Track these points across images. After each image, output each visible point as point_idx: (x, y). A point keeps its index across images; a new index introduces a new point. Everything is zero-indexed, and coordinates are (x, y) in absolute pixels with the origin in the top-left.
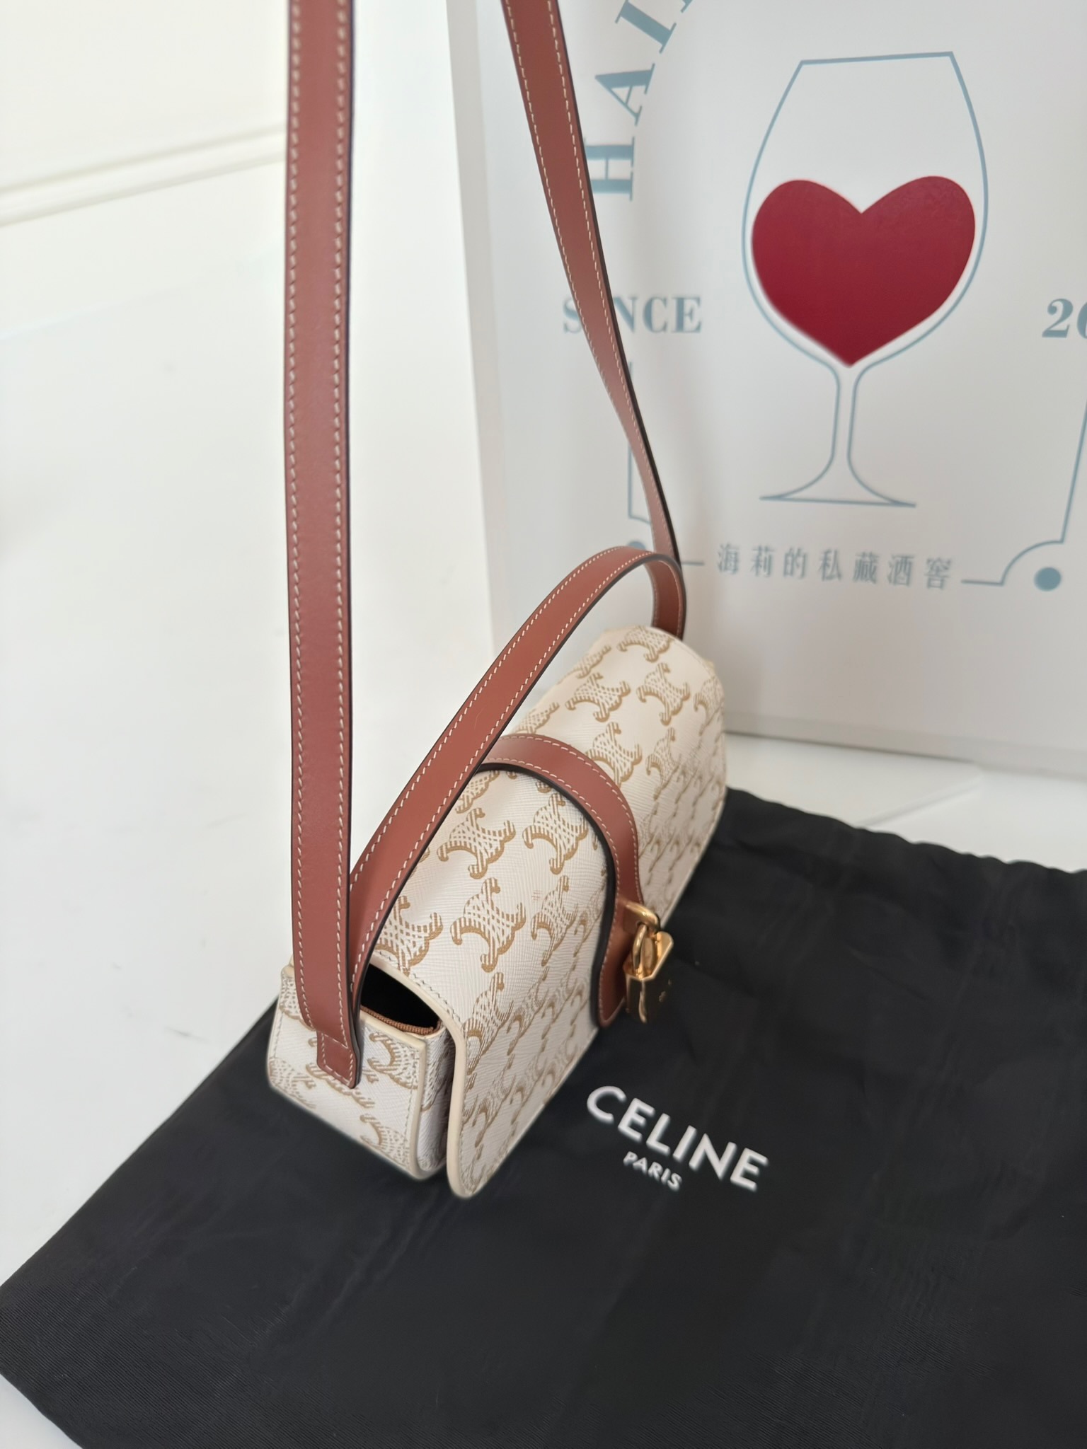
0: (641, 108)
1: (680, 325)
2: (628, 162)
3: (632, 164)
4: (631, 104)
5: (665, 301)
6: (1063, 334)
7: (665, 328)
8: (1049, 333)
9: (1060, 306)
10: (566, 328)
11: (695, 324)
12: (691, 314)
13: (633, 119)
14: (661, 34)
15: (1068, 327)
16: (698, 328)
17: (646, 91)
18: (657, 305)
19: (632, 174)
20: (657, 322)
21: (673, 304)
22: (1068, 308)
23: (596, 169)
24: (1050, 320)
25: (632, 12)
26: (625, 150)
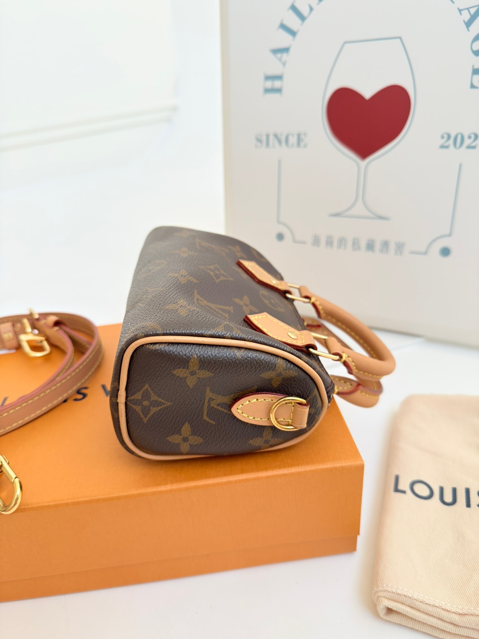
0: (286, 62)
1: (299, 145)
2: (281, 82)
3: (283, 82)
4: (282, 60)
5: (293, 136)
6: (447, 147)
7: (293, 146)
8: (441, 147)
9: (446, 136)
10: (256, 146)
11: (304, 144)
12: (303, 140)
13: (283, 66)
14: (293, 34)
15: (449, 144)
16: (305, 146)
17: (287, 55)
18: (290, 137)
19: (282, 86)
20: (290, 143)
21: (296, 137)
22: (449, 137)
23: (269, 84)
24: (442, 142)
25: (283, 27)
26: (279, 77)
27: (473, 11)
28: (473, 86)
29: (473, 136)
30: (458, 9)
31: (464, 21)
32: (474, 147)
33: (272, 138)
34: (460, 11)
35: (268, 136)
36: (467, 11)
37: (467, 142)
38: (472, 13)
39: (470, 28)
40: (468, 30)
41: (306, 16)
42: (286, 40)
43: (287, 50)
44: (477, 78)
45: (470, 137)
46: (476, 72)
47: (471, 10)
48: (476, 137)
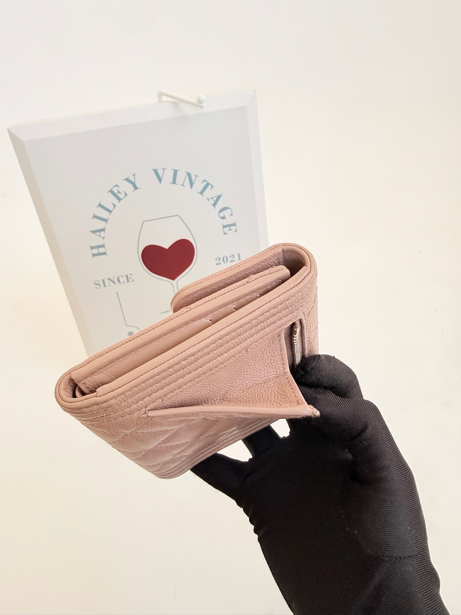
0: (104, 236)
1: (128, 281)
3: (105, 248)
4: (101, 236)
5: (123, 276)
6: (220, 264)
7: (124, 282)
8: (217, 264)
9: (218, 259)
10: (96, 288)
11: (132, 280)
12: (130, 278)
14: (106, 220)
16: (133, 281)
17: (105, 233)
18: (120, 278)
19: (106, 251)
20: (121, 281)
21: (125, 277)
22: (220, 259)
23: (95, 251)
24: (217, 262)
25: (95, 217)
26: (103, 246)
27: (215, 199)
28: (225, 233)
29: (232, 256)
31: (212, 204)
33: (106, 282)
34: (208, 199)
35: (103, 281)
36: (212, 199)
37: (230, 259)
40: (215, 208)
41: (112, 210)
42: (100, 225)
43: (103, 230)
44: (226, 230)
45: (230, 257)
46: (224, 227)
47: (214, 198)
48: (234, 256)
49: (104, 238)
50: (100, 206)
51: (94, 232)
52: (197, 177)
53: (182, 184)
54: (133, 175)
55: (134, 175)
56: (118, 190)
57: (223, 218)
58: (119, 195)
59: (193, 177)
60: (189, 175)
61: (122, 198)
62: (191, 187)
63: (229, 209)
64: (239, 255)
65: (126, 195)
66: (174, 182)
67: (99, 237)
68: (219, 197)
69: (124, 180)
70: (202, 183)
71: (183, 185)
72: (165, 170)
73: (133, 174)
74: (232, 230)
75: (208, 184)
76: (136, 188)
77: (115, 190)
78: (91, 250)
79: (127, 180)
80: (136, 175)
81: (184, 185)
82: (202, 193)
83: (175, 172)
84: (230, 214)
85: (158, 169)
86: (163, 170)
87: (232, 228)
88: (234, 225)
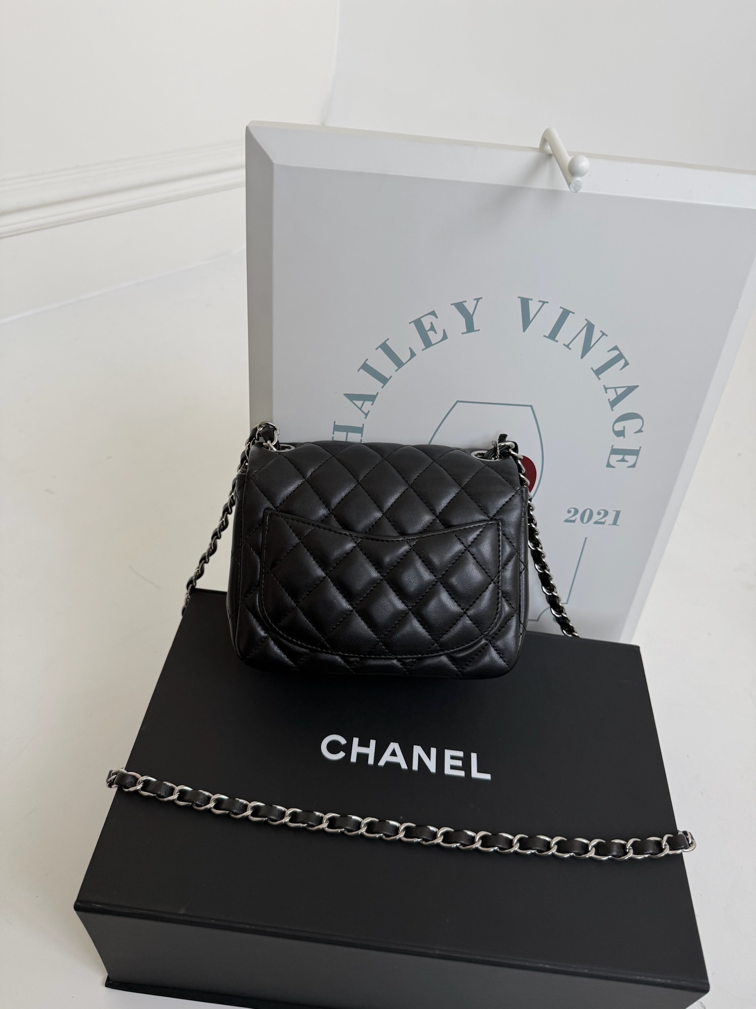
0: (369, 411)
2: (360, 435)
3: (362, 436)
4: (362, 409)
6: (574, 521)
8: (566, 521)
9: (573, 511)
13: (365, 416)
14: (384, 380)
15: (576, 519)
17: (372, 404)
22: (576, 511)
24: (568, 516)
25: (366, 367)
27: (620, 391)
28: (609, 465)
29: (603, 512)
30: (604, 386)
31: (609, 401)
32: (603, 523)
34: (606, 389)
36: (613, 389)
37: (596, 517)
38: (618, 394)
39: (614, 408)
40: (612, 410)
41: (404, 363)
42: (370, 385)
43: (372, 398)
44: (615, 458)
45: (599, 513)
46: (614, 451)
47: (617, 389)
48: (606, 513)
49: (366, 415)
50: (385, 347)
51: (352, 397)
52: (604, 336)
53: (567, 344)
54: (474, 300)
55: (478, 300)
56: (431, 323)
57: (620, 434)
58: (431, 334)
59: (596, 335)
60: (590, 327)
61: (433, 343)
62: (582, 357)
63: (639, 420)
64: (618, 513)
65: (445, 337)
66: (553, 335)
67: (359, 410)
68: (630, 389)
69: (452, 304)
70: (608, 351)
71: (567, 346)
72: (546, 304)
73: (476, 298)
74: (627, 461)
75: (620, 357)
76: (470, 328)
77: (426, 322)
78: (333, 434)
79: (460, 307)
80: (480, 300)
81: (570, 346)
82: (598, 372)
83: (565, 314)
84: (639, 429)
85: (532, 300)
86: (541, 303)
87: (627, 457)
88: (636, 453)
